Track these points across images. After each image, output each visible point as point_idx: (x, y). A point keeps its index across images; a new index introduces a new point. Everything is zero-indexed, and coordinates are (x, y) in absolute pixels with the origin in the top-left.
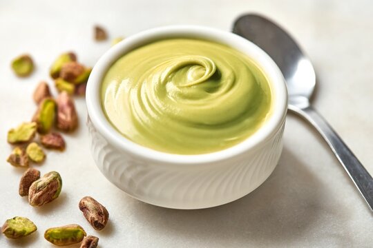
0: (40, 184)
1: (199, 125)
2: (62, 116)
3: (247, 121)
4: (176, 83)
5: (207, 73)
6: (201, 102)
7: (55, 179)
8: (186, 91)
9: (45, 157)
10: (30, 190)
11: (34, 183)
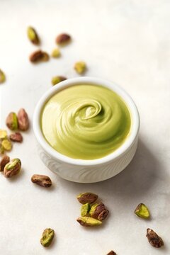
0: (10, 167)
1: (93, 142)
2: (21, 123)
3: (118, 139)
4: (80, 117)
5: (97, 111)
6: (93, 129)
7: (17, 163)
8: (85, 122)
9: (12, 147)
10: (5, 170)
11: (6, 166)
